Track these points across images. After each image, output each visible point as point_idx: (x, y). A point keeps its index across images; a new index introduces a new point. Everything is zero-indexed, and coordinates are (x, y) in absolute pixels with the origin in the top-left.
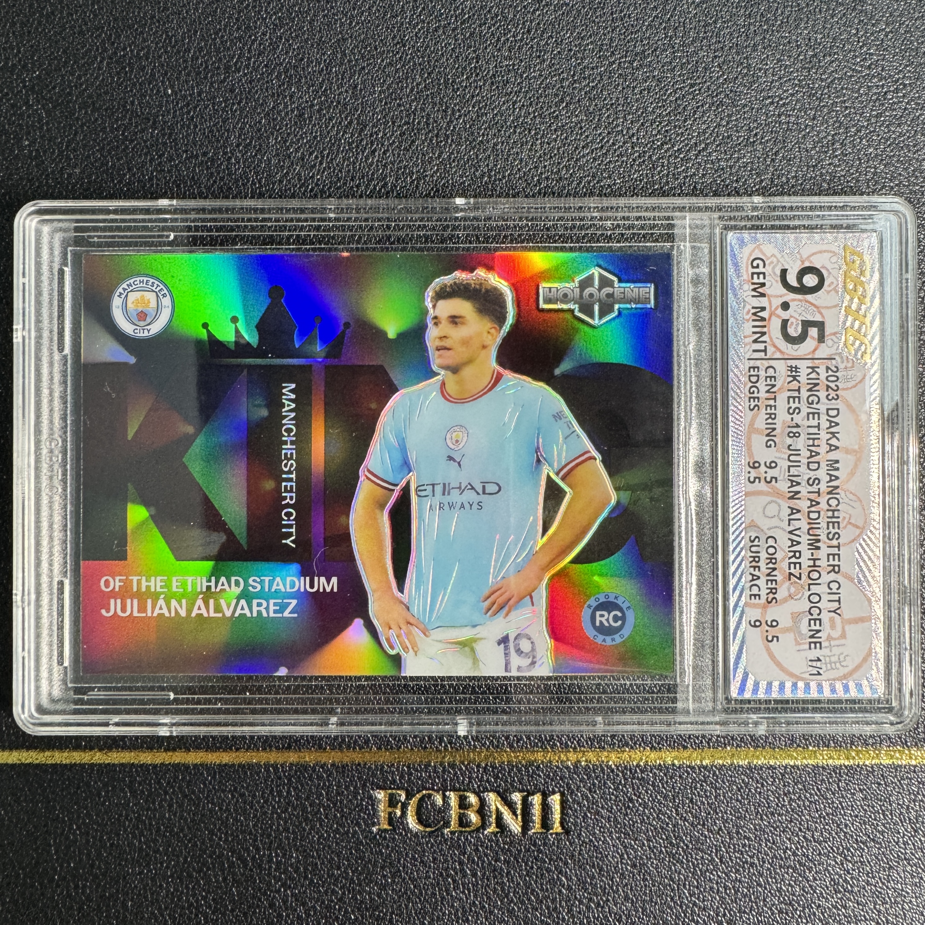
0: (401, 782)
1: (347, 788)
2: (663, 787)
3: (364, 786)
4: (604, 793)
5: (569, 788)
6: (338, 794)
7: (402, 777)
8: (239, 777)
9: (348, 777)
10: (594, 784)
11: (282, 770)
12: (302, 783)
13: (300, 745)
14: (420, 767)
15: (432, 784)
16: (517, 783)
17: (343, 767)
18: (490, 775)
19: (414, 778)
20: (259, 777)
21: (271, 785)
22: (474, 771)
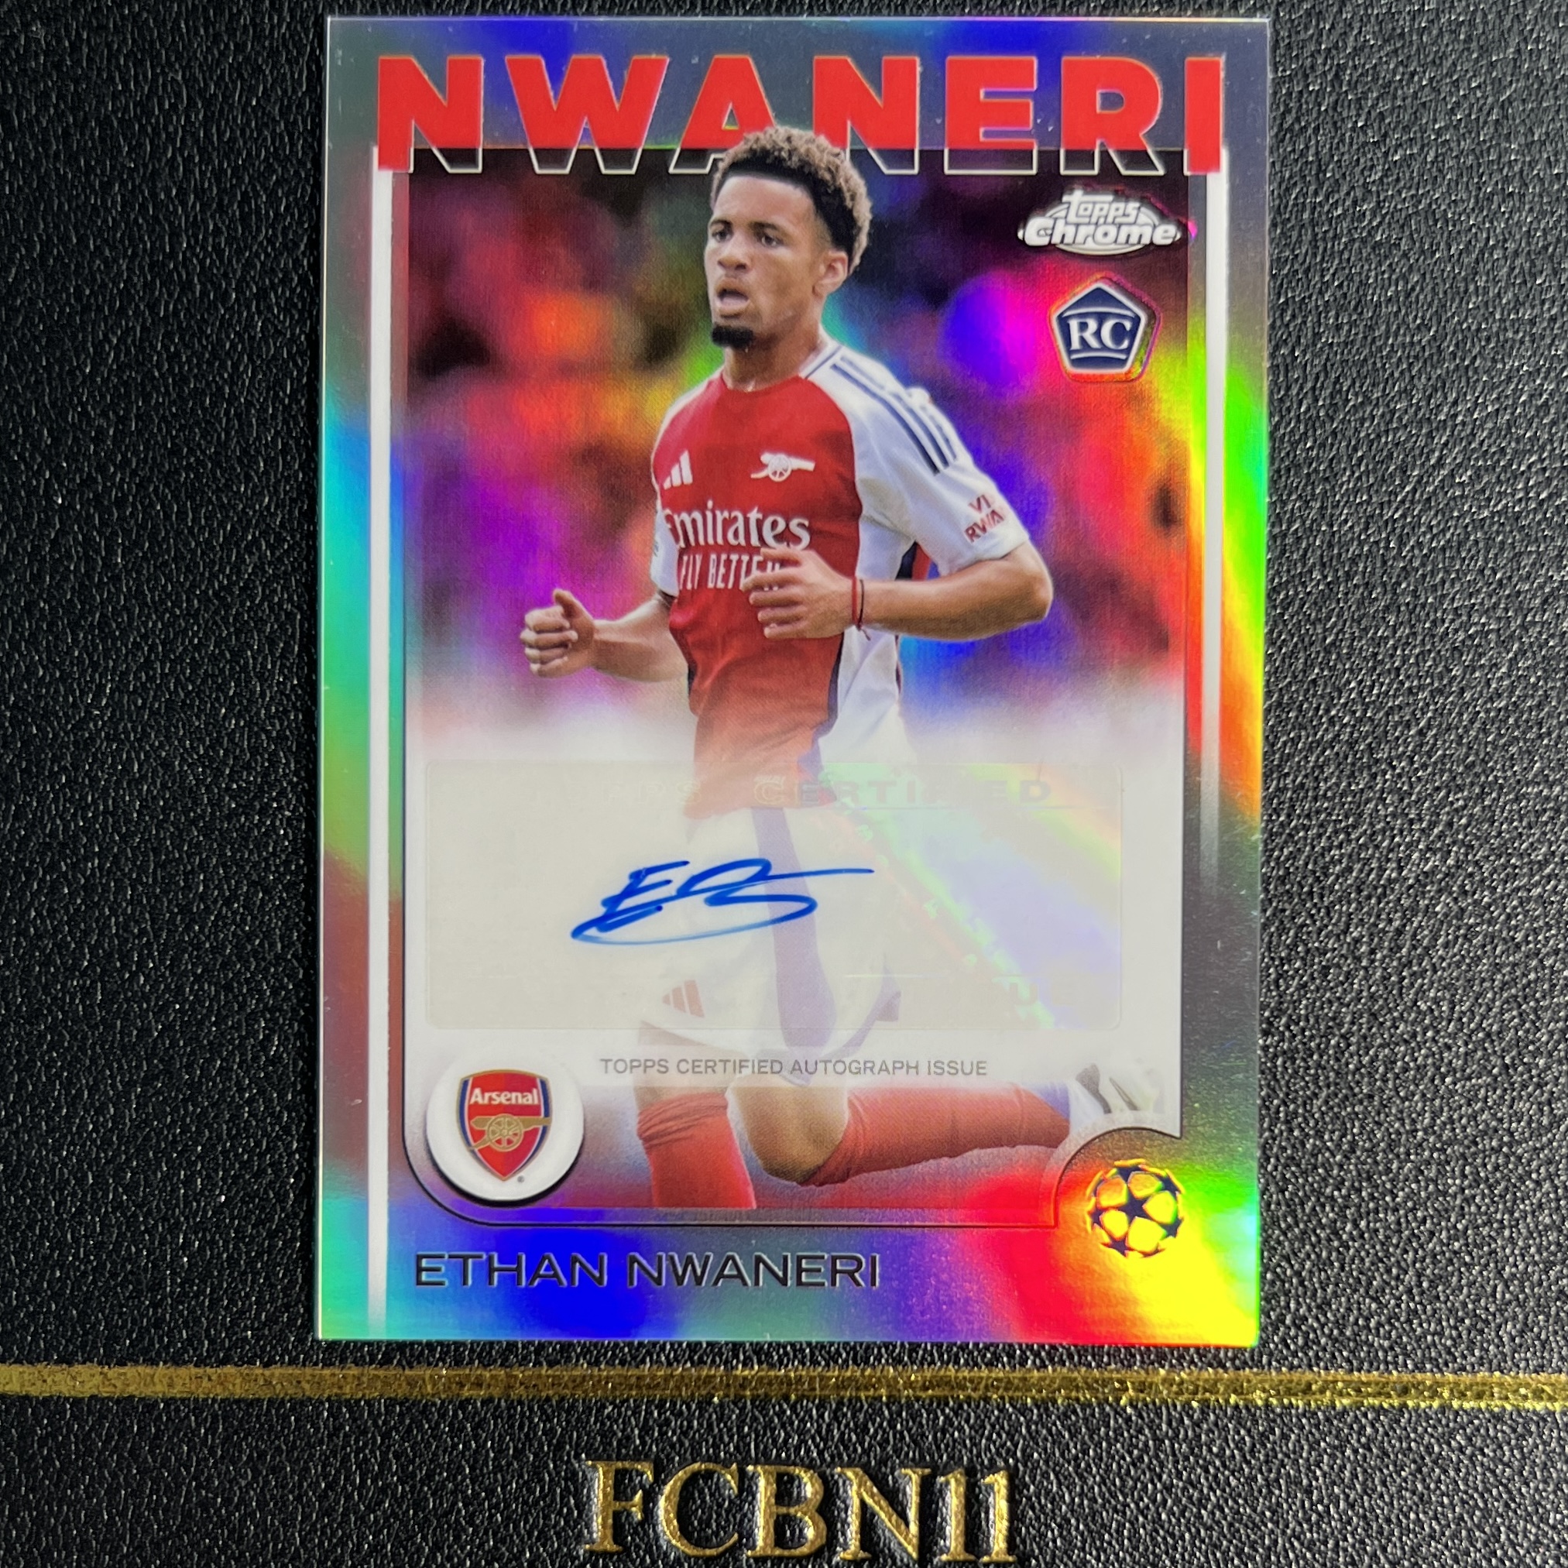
0: (643, 1443)
1: (519, 1453)
2: (1244, 1456)
3: (560, 1447)
5: (1027, 1457)
6: (498, 1468)
7: (645, 1430)
8: (271, 1427)
9: (520, 1430)
10: (1085, 1452)
11: (370, 1413)
12: (416, 1443)
13: (412, 1355)
14: (689, 1408)
15: (716, 1446)
16: (908, 1446)
17: (511, 1406)
18: (847, 1425)
19: (674, 1433)
20: (317, 1430)
21: (344, 1448)
22: (811, 1417)
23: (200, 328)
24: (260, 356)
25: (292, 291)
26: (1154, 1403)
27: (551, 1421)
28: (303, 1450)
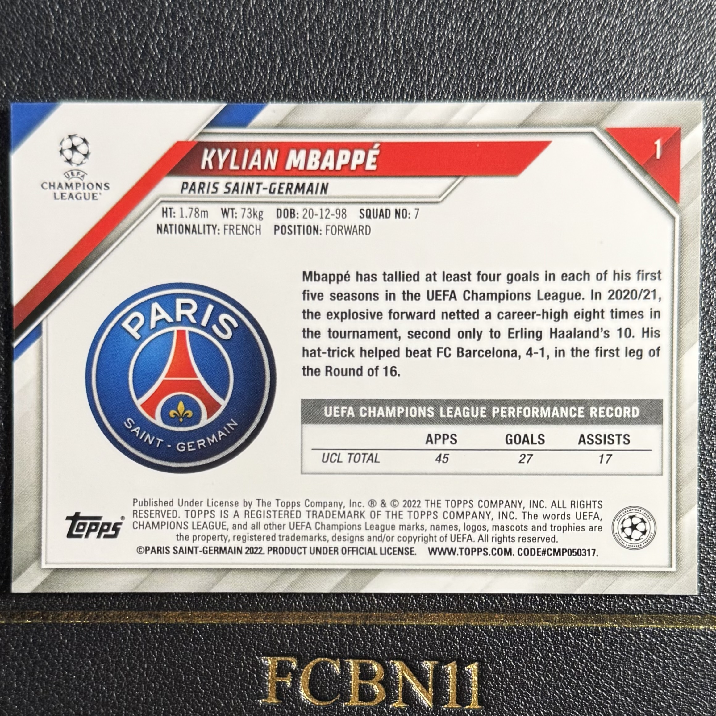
0: (292, 647)
1: (228, 652)
2: (601, 655)
3: (249, 650)
4: (531, 661)
5: (489, 655)
6: (217, 660)
7: (293, 640)
8: (101, 639)
9: (229, 640)
10: (518, 651)
11: (153, 633)
12: (176, 647)
13: (174, 603)
14: (315, 630)
15: (328, 649)
16: (428, 650)
17: (224, 628)
18: (396, 639)
19: (307, 641)
20: (125, 640)
21: (138, 650)
22: (377, 634)
23: (62, 74)
24: (92, 88)
25: (109, 54)
26: (554, 628)
27: (245, 637)
28: (118, 651)
